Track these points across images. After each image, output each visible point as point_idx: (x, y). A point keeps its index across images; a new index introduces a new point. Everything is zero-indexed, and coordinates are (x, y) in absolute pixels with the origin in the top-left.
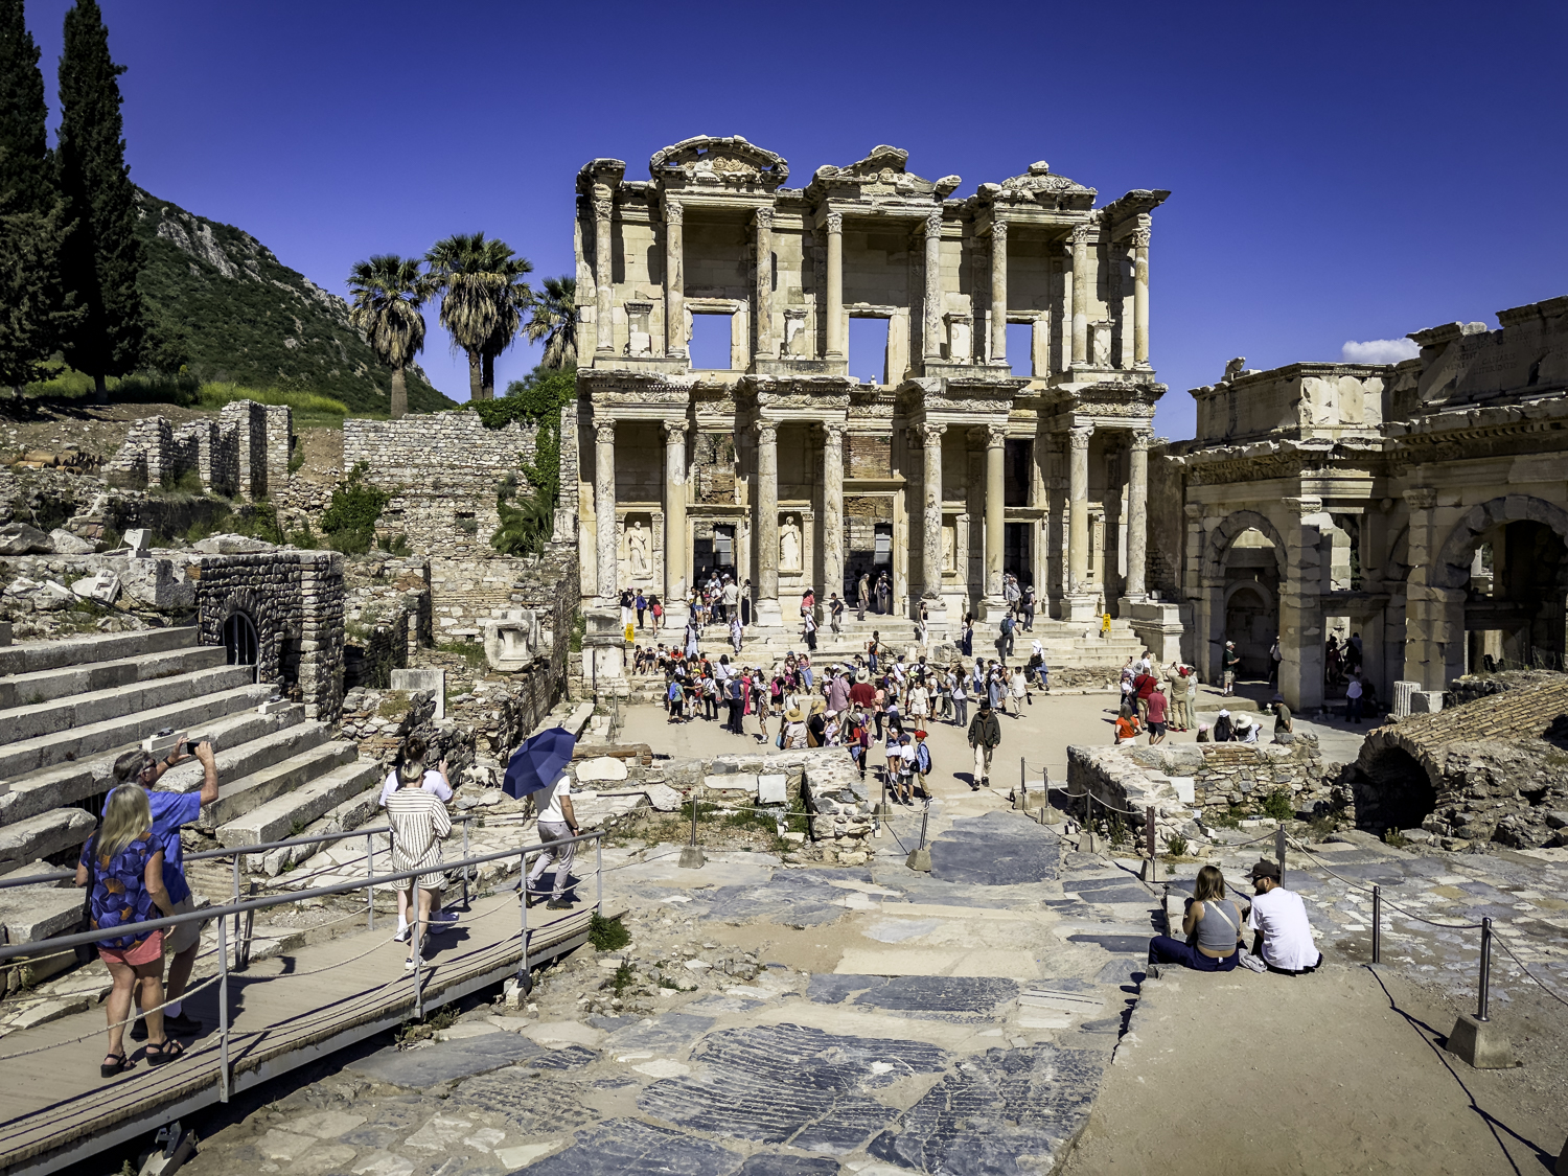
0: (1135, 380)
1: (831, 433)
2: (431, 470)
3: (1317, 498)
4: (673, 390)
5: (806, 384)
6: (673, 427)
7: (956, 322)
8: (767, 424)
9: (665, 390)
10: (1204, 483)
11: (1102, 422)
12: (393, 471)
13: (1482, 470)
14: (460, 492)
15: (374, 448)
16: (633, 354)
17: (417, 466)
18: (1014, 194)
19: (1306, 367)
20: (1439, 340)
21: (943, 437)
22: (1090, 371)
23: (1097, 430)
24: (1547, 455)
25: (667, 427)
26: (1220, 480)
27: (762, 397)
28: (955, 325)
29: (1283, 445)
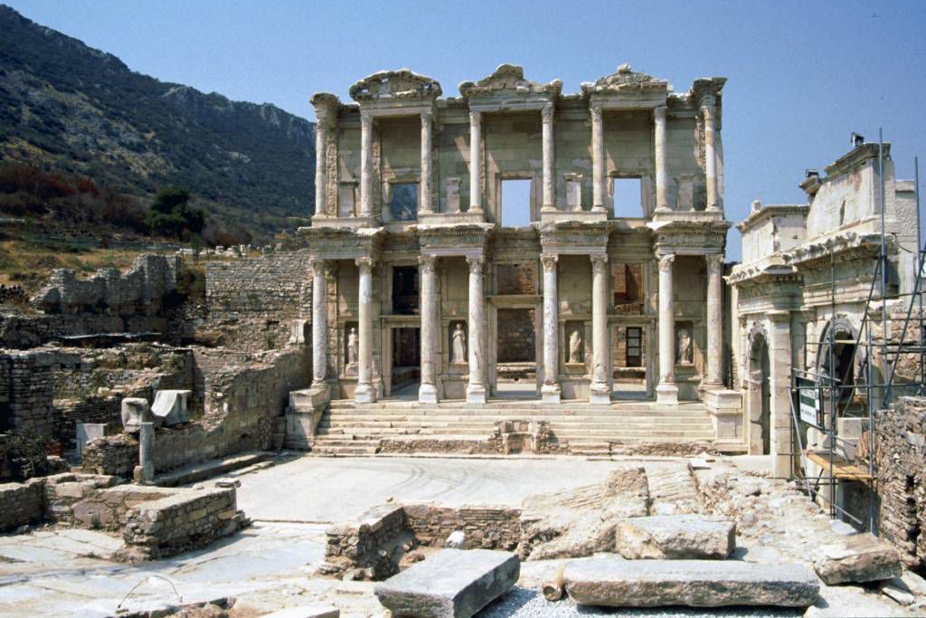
1: (474, 264)
2: (255, 294)
4: (362, 239)
5: (452, 229)
6: (362, 264)
9: (355, 239)
14: (271, 307)
15: (222, 280)
16: (342, 215)
18: (605, 89)
20: (811, 189)
22: (670, 214)
23: (678, 257)
25: (357, 263)
27: (422, 241)
28: (570, 183)
29: (757, 269)
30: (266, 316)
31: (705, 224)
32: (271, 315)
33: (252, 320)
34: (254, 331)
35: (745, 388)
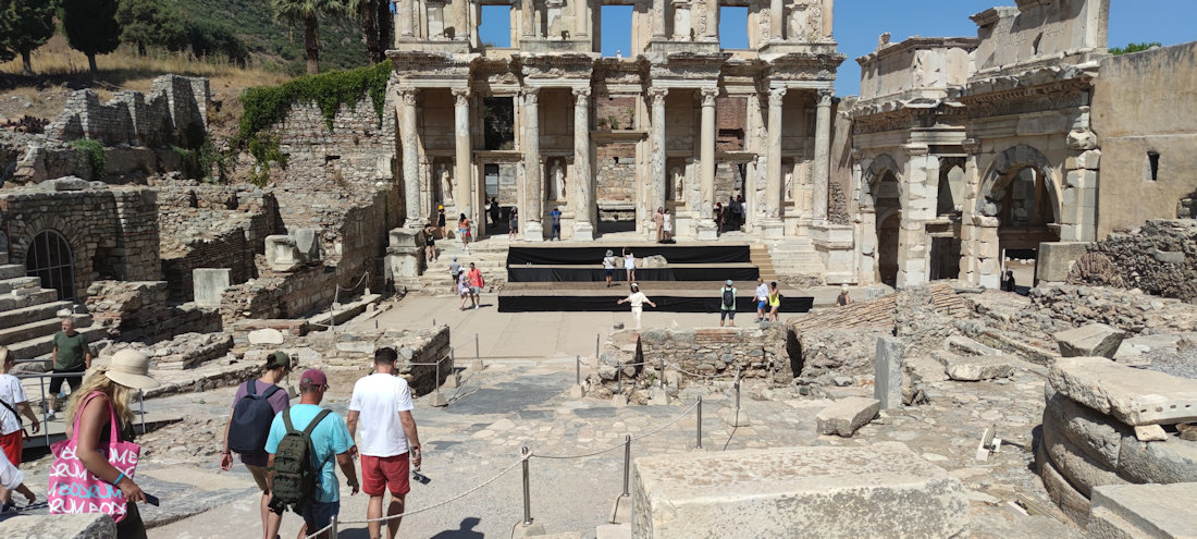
0: (820, 50)
1: (580, 96)
2: (309, 125)
3: (925, 145)
4: (458, 65)
5: (558, 58)
6: (458, 93)
7: (679, 7)
8: (529, 90)
9: (451, 65)
10: (862, 133)
11: (793, 85)
12: (281, 125)
13: (1003, 125)
14: (329, 140)
16: (431, 38)
17: (298, 122)
19: (917, 41)
20: (987, 21)
21: (665, 98)
22: (783, 44)
23: (789, 91)
24: (1037, 114)
25: (453, 93)
26: (871, 130)
27: (525, 70)
28: (678, 10)
29: (898, 103)
30: (324, 150)
31: (820, 56)
32: (330, 149)
33: (307, 154)
34: (310, 167)
35: (858, 222)
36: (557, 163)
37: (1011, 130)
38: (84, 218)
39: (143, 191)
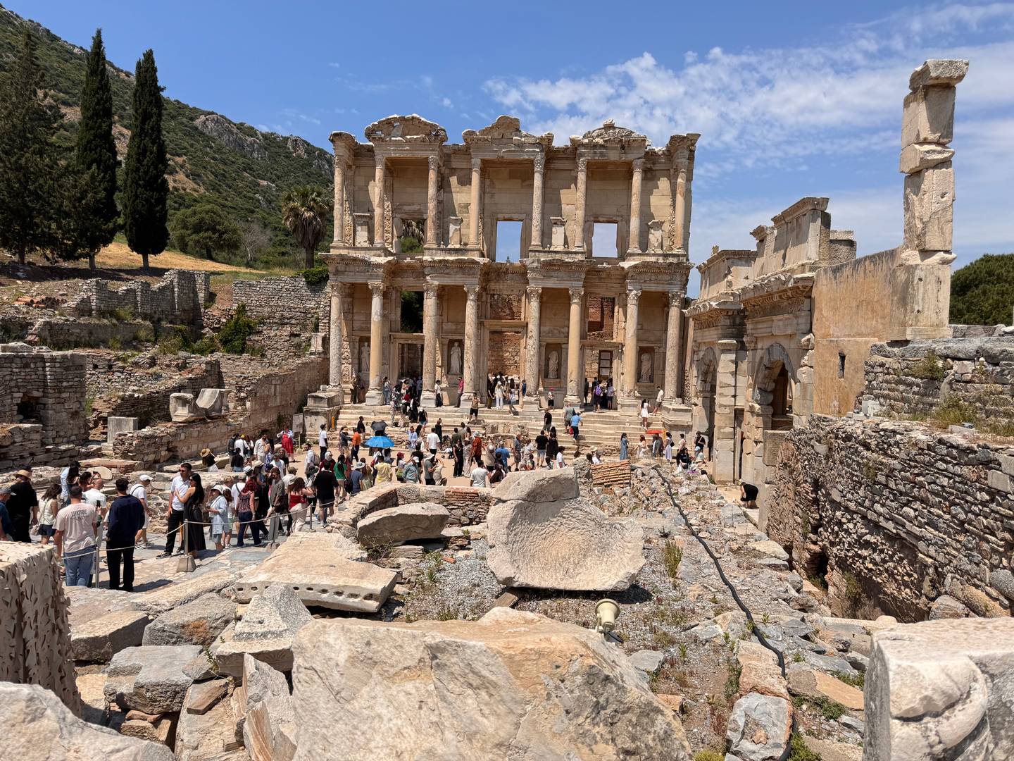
0: (671, 260)
1: (470, 292)
2: (279, 309)
3: (733, 340)
4: (375, 266)
5: (453, 261)
6: (374, 288)
7: (556, 223)
8: (430, 287)
9: (369, 266)
10: (698, 328)
11: (648, 287)
12: (259, 309)
13: (766, 325)
14: (293, 322)
15: (248, 296)
16: (357, 245)
17: (271, 307)
18: (591, 142)
19: (727, 253)
20: (762, 237)
23: (644, 292)
24: (781, 317)
26: (703, 327)
27: (427, 271)
28: (555, 226)
29: (710, 305)
30: (289, 329)
31: (671, 264)
32: (293, 329)
33: (276, 332)
34: (277, 342)
35: (696, 405)
36: (456, 344)
37: (769, 330)
38: (12, 373)
39: (72, 355)
